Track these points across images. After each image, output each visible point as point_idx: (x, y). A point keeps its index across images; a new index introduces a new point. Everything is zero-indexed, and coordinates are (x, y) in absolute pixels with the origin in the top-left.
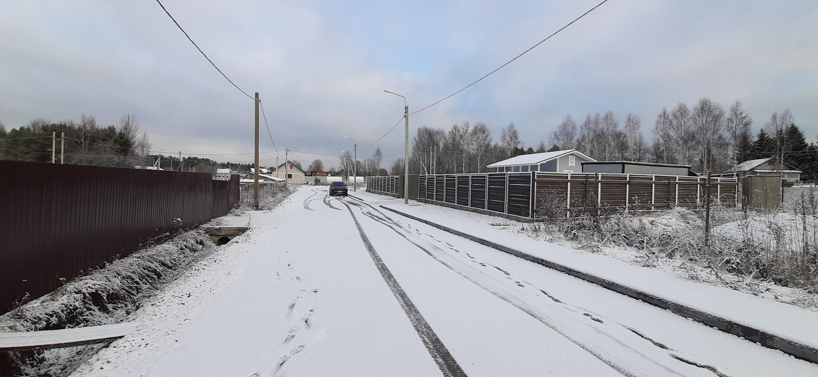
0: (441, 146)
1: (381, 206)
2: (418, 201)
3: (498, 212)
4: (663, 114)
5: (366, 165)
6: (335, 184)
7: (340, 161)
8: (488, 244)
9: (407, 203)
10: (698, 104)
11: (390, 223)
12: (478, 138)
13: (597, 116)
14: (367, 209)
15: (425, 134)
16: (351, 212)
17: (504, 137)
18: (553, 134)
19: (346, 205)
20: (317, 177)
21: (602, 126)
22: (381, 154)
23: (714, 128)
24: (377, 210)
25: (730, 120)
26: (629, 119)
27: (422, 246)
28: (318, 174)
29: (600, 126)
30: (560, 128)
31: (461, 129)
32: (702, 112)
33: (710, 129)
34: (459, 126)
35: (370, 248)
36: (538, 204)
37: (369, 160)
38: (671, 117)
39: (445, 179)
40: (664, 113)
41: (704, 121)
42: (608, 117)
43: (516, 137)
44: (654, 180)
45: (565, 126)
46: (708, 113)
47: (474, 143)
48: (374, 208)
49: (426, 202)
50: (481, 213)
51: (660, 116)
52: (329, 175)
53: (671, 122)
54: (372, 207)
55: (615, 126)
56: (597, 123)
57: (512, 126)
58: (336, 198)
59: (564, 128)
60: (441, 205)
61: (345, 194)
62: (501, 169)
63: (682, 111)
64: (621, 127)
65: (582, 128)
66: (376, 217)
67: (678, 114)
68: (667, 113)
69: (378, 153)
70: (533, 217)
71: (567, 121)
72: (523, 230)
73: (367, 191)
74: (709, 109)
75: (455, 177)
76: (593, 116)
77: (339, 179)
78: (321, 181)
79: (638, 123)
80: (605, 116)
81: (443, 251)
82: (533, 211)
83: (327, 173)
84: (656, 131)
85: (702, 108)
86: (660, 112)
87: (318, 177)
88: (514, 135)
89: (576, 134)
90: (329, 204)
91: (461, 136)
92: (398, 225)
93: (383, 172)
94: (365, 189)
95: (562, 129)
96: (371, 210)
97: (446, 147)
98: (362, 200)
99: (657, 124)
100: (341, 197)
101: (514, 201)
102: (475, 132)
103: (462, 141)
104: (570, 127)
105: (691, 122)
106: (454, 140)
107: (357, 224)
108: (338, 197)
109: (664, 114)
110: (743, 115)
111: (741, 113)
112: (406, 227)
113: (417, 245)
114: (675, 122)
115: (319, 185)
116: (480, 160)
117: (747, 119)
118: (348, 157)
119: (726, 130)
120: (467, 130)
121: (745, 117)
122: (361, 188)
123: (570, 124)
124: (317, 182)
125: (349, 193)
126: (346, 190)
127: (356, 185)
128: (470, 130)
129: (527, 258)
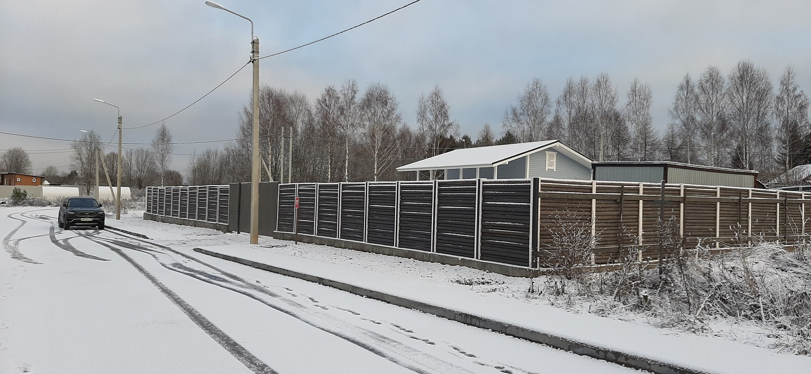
0: (300, 126)
1: (196, 250)
2: (276, 237)
3: (460, 258)
4: (685, 84)
5: (134, 162)
6: (67, 204)
7: (73, 153)
8: (482, 324)
9: (254, 241)
10: (736, 70)
11: (242, 286)
12: (374, 114)
13: (584, 82)
14: (169, 258)
15: (267, 101)
16: (136, 266)
17: (422, 115)
18: (510, 111)
19: (113, 249)
20: (18, 187)
21: (592, 101)
22: (169, 140)
23: (759, 111)
24: (193, 259)
25: (780, 99)
26: (634, 91)
27: (348, 335)
28: (19, 180)
29: (589, 100)
30: (521, 101)
31: (340, 95)
32: (741, 85)
33: (754, 113)
34: (338, 88)
35: (235, 348)
36: (544, 240)
37: (140, 152)
38: (697, 90)
39: (340, 191)
40: (688, 82)
41: (744, 100)
42: (601, 84)
43: (445, 116)
44: (718, 196)
45: (530, 98)
46: (750, 86)
47: (367, 123)
48: (183, 255)
49: (297, 239)
50: (423, 258)
51: (682, 88)
52: (46, 182)
53: (697, 98)
54: (177, 253)
55: (613, 101)
56: (583, 94)
57: (437, 94)
58: (80, 235)
59: (530, 102)
60: (332, 244)
61: (99, 223)
62: (425, 174)
63: (713, 80)
64: (621, 105)
65: (559, 102)
66: (201, 273)
67: (708, 85)
68: (691, 83)
69: (164, 136)
70: (534, 265)
71: (534, 90)
72: (533, 292)
73: (147, 217)
74: (752, 78)
75: (363, 189)
76: (577, 80)
77: (72, 192)
78: (28, 197)
79: (647, 98)
80: (596, 82)
81: (400, 344)
82: (535, 254)
83: (41, 179)
84: (675, 113)
85: (742, 78)
86: (681, 80)
87: (22, 188)
88: (441, 111)
89: (549, 112)
90: (68, 247)
91: (342, 110)
92: (261, 290)
93: (173, 178)
94: (142, 213)
95: (525, 103)
96: (180, 260)
97: (310, 129)
98: (144, 237)
99: (677, 100)
100: (91, 231)
101: (494, 235)
102: (368, 102)
103: (342, 118)
104: (540, 100)
105: (727, 99)
106: (326, 117)
107: (166, 291)
108: (83, 232)
109: (687, 86)
110: (797, 92)
111: (795, 89)
112: (284, 294)
113: (337, 335)
114: (702, 98)
115: (23, 205)
116: (379, 156)
117: (803, 98)
118: (92, 144)
119: (775, 116)
120: (353, 97)
121: (800, 95)
122: (131, 212)
123: (540, 94)
124: (19, 199)
125: (107, 222)
126: (102, 217)
127: (120, 206)
128: (360, 97)
129: (580, 350)
